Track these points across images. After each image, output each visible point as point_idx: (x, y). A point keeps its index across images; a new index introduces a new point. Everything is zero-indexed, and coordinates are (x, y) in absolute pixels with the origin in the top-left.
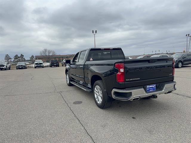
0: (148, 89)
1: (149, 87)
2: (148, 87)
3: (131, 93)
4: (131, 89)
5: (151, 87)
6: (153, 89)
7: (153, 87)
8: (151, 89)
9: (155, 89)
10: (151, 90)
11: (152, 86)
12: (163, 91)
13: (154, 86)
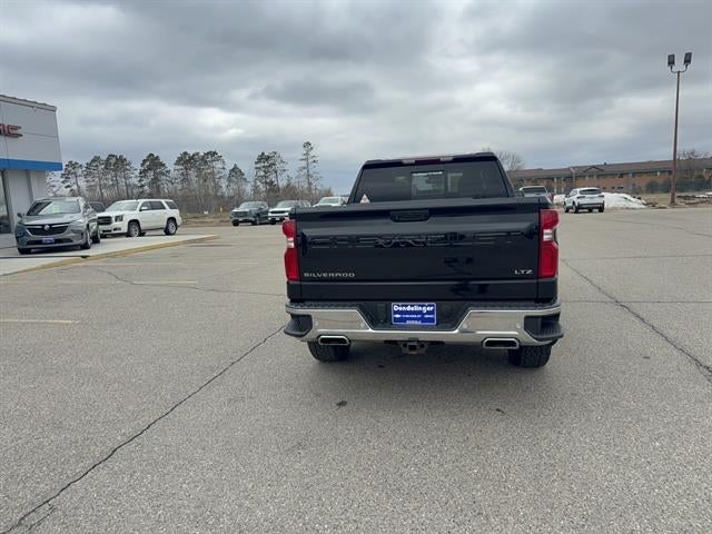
0: (397, 316)
1: (400, 309)
2: (396, 308)
3: (309, 317)
4: (309, 307)
5: (409, 308)
6: (423, 320)
7: (420, 312)
8: (414, 319)
9: (431, 320)
10: (413, 322)
11: (417, 308)
12: (456, 331)
13: (424, 309)
